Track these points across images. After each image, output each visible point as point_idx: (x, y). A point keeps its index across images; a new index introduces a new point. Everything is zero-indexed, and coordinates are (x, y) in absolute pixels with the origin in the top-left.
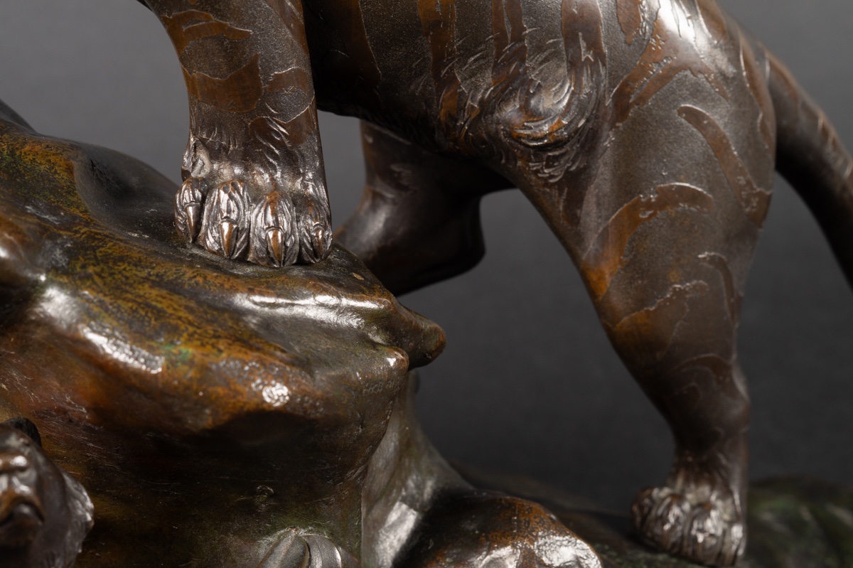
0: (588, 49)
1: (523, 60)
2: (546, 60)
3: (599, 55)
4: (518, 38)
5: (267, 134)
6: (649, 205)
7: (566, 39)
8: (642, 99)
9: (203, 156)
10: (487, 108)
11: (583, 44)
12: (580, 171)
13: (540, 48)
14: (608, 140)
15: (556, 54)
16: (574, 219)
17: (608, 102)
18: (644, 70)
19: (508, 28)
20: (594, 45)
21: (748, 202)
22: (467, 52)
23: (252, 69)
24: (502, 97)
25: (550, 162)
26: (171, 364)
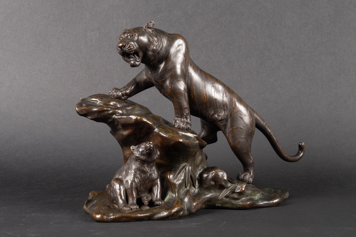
0: (226, 108)
1: (217, 109)
2: (220, 109)
3: (228, 109)
4: (217, 106)
5: (183, 114)
6: (235, 129)
7: (223, 106)
8: (233, 115)
9: (176, 118)
10: (213, 115)
11: (225, 107)
12: (226, 124)
13: (220, 107)
14: (229, 120)
15: (222, 108)
16: (225, 131)
17: (229, 115)
18: (234, 111)
19: (215, 104)
20: (227, 107)
21: (250, 130)
22: (210, 107)
23: (182, 106)
24: (215, 113)
25: (222, 123)
26: (169, 135)
